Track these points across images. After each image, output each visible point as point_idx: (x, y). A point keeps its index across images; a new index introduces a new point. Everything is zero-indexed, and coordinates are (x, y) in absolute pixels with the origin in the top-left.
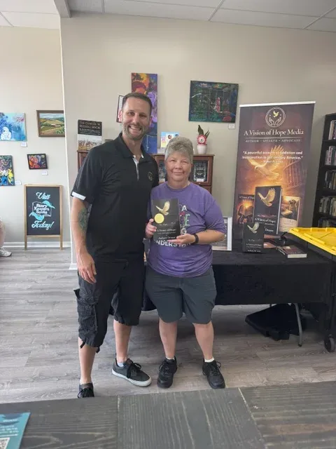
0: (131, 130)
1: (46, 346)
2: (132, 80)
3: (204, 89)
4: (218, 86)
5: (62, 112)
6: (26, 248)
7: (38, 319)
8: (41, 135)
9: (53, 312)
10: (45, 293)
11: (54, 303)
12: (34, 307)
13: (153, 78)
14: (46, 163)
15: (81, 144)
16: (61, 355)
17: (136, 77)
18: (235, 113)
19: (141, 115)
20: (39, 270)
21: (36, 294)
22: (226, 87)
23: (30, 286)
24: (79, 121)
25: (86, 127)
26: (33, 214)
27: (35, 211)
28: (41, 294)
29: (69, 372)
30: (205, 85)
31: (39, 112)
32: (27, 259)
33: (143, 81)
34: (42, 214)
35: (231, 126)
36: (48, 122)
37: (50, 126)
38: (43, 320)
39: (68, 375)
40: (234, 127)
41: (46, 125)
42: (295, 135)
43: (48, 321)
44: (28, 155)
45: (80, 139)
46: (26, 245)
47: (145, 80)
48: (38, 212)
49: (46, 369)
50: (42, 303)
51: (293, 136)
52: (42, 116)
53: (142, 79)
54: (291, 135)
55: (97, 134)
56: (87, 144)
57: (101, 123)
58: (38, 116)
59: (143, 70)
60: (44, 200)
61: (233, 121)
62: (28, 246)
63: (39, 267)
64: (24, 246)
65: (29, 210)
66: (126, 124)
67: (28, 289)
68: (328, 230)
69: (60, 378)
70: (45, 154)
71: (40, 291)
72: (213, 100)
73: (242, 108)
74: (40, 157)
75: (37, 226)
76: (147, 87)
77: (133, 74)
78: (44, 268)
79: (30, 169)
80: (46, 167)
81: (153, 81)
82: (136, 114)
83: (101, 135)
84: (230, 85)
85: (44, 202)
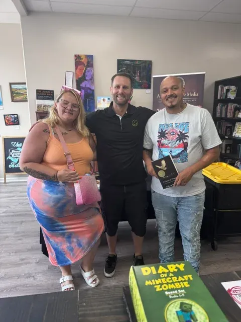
0: (118, 99)
1: (11, 254)
2: (75, 60)
3: (127, 65)
4: (137, 63)
5: (25, 83)
6: (5, 182)
7: (8, 234)
8: (13, 100)
9: (20, 228)
10: (16, 215)
11: (22, 222)
12: (6, 226)
13: (90, 58)
14: (18, 120)
15: (38, 106)
16: (23, 260)
17: (78, 58)
18: (150, 82)
19: (124, 87)
20: (14, 198)
21: (9, 216)
22: (143, 63)
23: (5, 210)
24: (37, 90)
25: (43, 94)
26: (9, 157)
27: (11, 156)
28: (13, 216)
29: (26, 272)
30: (129, 62)
31: (11, 84)
32: (6, 190)
33: (82, 61)
34: (16, 158)
35: (148, 91)
36: (18, 91)
37: (20, 93)
38: (12, 234)
39: (25, 274)
40: (150, 92)
41: (17, 93)
42: (193, 97)
43: (16, 235)
44: (4, 115)
45: (38, 103)
46: (5, 180)
47: (84, 60)
48: (13, 156)
49: (10, 271)
50: (13, 222)
51: (191, 97)
52: (13, 86)
53: (82, 59)
54: (189, 97)
55: (50, 99)
56: (44, 107)
57: (53, 91)
58: (11, 87)
59: (83, 52)
60: (18, 147)
61: (149, 88)
62: (7, 181)
63: (14, 196)
64: (4, 181)
65: (6, 155)
66: (114, 95)
67: (4, 212)
68: (218, 164)
69: (19, 277)
70: (17, 115)
71: (12, 214)
72: (135, 73)
73: (154, 78)
74: (13, 116)
75: (13, 166)
76: (86, 64)
77: (75, 56)
78: (18, 197)
79: (6, 125)
80: (18, 124)
81: (90, 60)
82: (121, 87)
83: (53, 100)
84: (146, 61)
85: (18, 149)
